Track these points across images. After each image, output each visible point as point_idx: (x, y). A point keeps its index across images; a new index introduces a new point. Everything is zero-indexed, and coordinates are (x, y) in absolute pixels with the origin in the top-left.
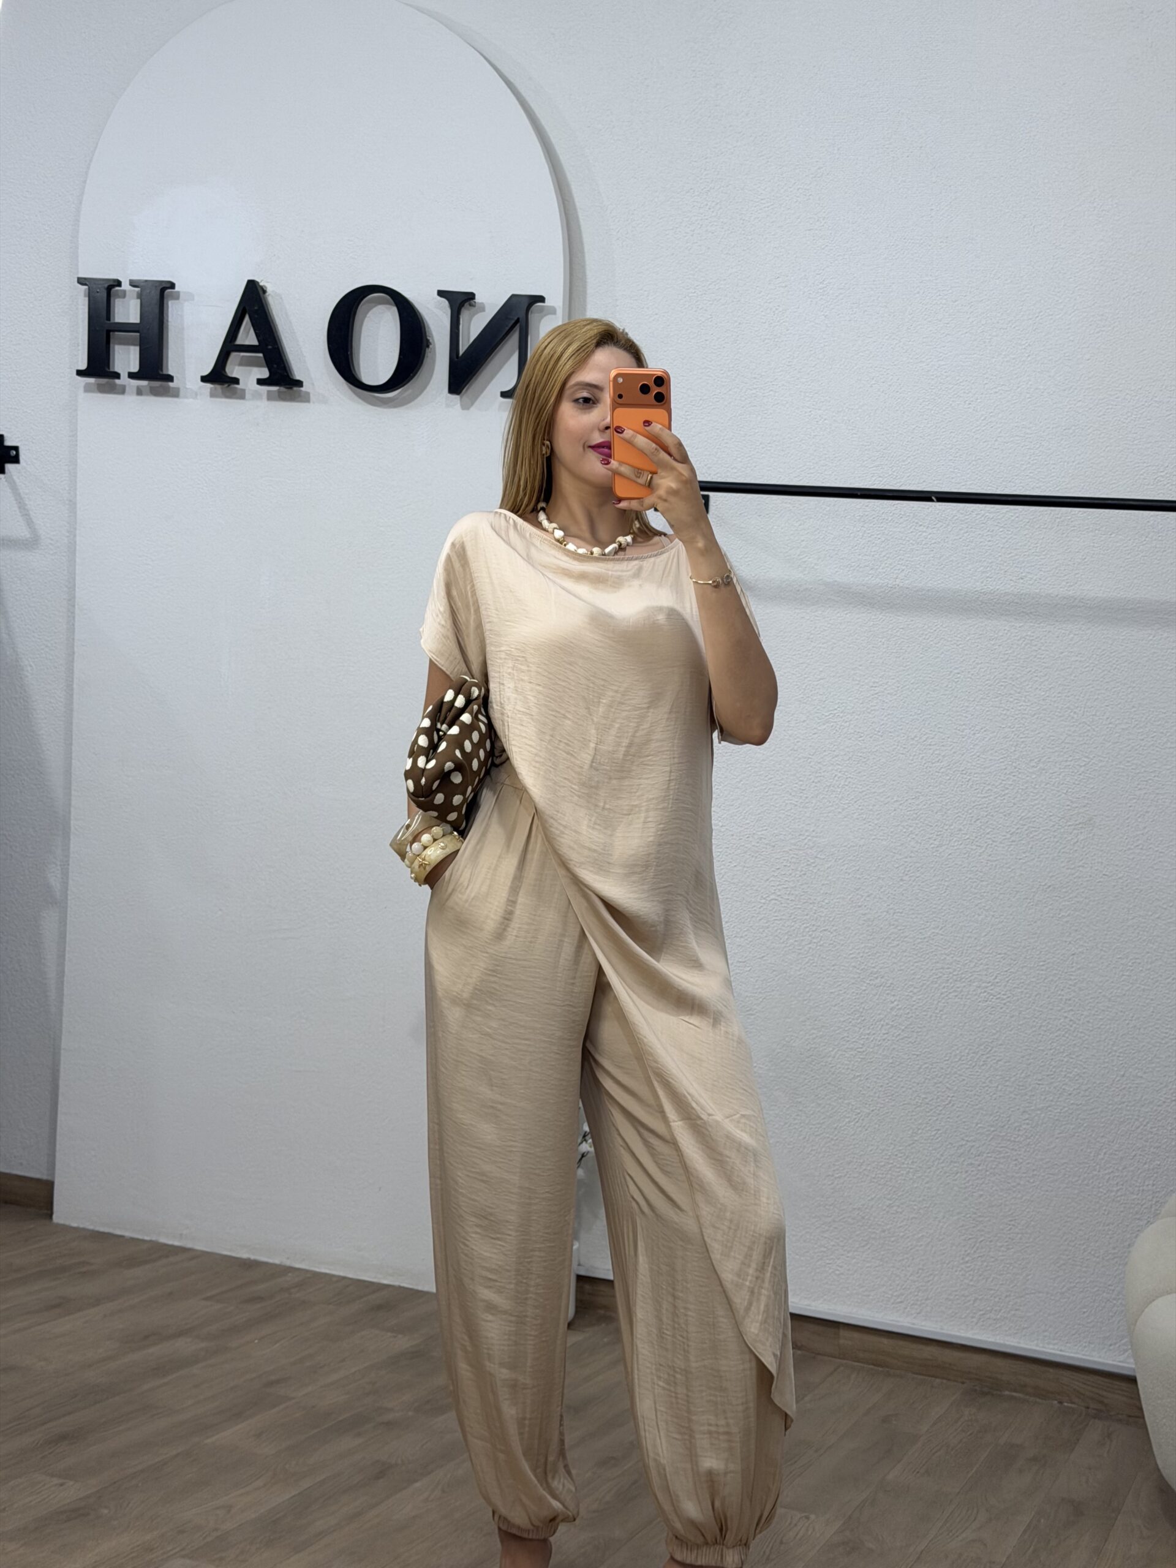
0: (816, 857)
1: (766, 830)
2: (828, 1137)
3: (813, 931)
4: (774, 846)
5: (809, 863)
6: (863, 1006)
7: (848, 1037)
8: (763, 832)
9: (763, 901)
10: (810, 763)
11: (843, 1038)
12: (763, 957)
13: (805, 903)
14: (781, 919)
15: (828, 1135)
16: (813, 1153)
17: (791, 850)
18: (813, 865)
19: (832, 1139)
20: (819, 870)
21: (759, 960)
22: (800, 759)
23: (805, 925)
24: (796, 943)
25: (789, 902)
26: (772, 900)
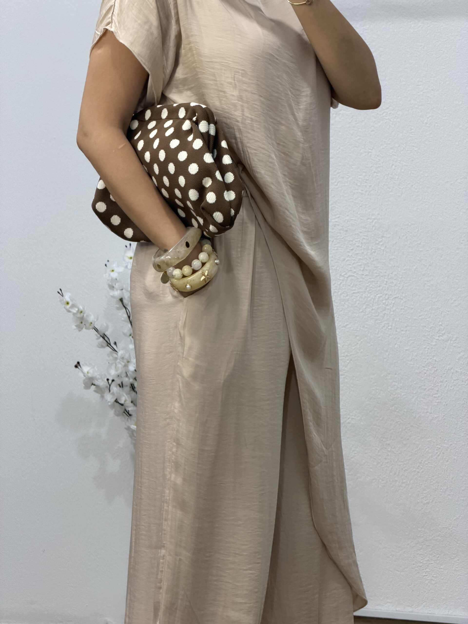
0: (383, 237)
1: (339, 217)
2: (415, 471)
3: (386, 300)
4: (347, 231)
5: (377, 242)
6: (435, 358)
7: (424, 386)
8: (337, 220)
9: (342, 278)
10: (371, 156)
11: (420, 387)
12: (347, 325)
13: (377, 276)
14: (358, 292)
15: (415, 469)
16: (404, 485)
17: (361, 232)
18: (381, 244)
19: (418, 472)
20: (386, 247)
21: (344, 328)
22: (362, 153)
23: (379, 295)
24: (373, 311)
25: (363, 277)
26: (349, 276)
